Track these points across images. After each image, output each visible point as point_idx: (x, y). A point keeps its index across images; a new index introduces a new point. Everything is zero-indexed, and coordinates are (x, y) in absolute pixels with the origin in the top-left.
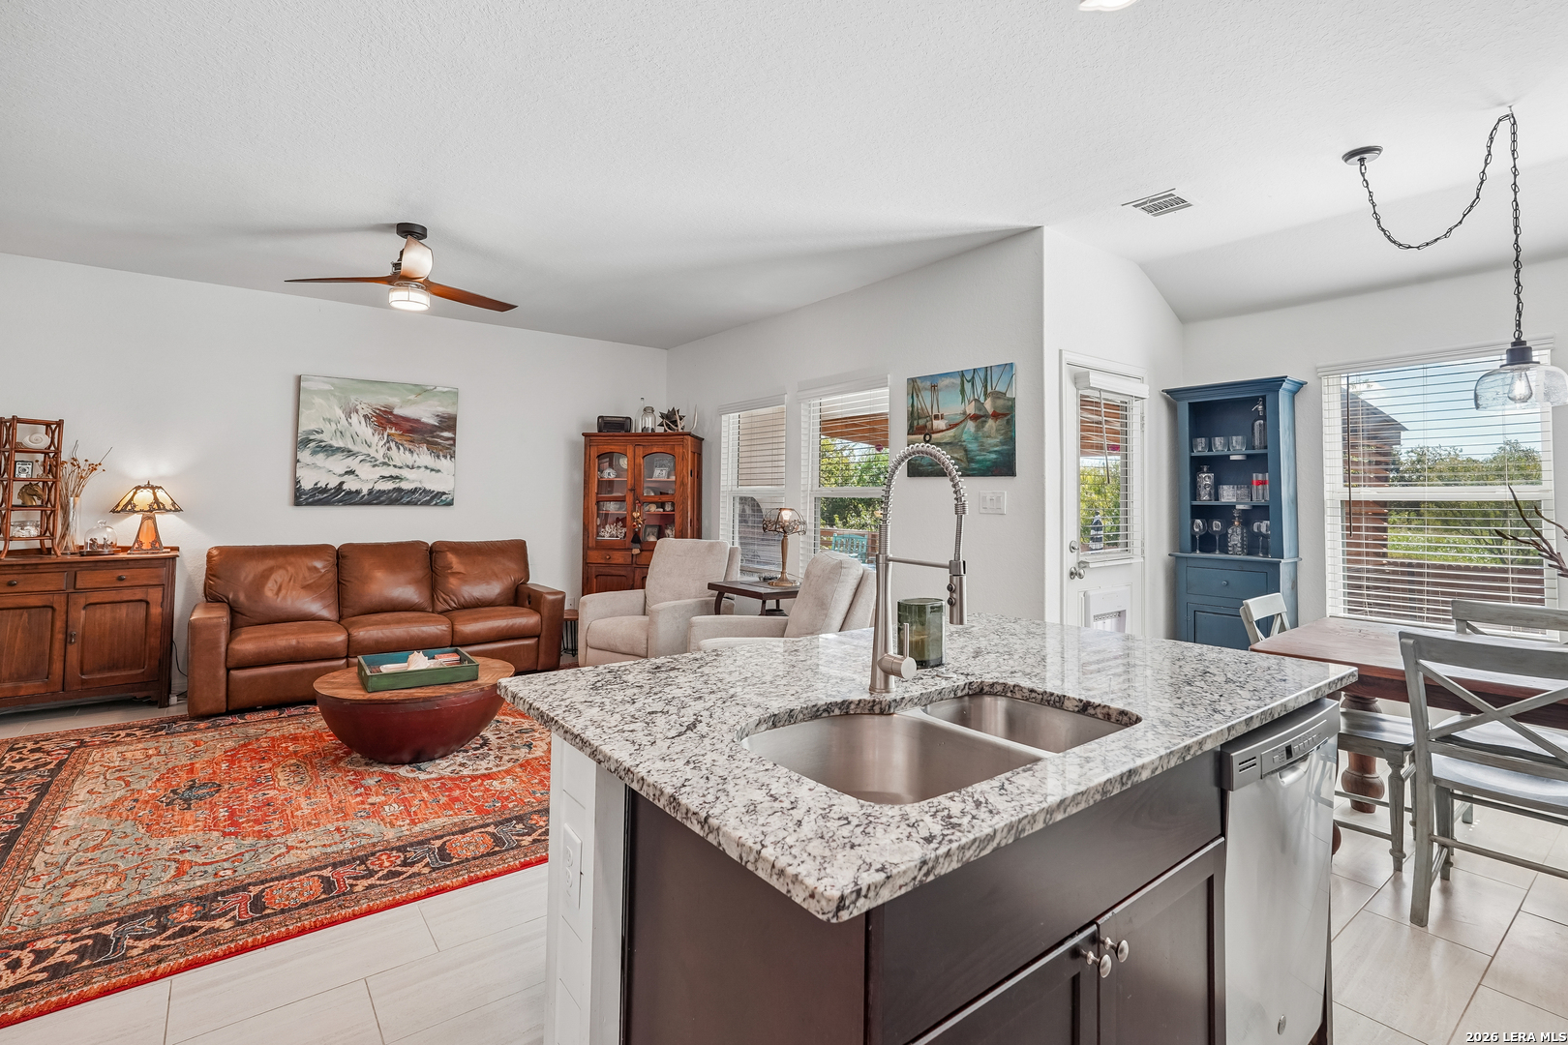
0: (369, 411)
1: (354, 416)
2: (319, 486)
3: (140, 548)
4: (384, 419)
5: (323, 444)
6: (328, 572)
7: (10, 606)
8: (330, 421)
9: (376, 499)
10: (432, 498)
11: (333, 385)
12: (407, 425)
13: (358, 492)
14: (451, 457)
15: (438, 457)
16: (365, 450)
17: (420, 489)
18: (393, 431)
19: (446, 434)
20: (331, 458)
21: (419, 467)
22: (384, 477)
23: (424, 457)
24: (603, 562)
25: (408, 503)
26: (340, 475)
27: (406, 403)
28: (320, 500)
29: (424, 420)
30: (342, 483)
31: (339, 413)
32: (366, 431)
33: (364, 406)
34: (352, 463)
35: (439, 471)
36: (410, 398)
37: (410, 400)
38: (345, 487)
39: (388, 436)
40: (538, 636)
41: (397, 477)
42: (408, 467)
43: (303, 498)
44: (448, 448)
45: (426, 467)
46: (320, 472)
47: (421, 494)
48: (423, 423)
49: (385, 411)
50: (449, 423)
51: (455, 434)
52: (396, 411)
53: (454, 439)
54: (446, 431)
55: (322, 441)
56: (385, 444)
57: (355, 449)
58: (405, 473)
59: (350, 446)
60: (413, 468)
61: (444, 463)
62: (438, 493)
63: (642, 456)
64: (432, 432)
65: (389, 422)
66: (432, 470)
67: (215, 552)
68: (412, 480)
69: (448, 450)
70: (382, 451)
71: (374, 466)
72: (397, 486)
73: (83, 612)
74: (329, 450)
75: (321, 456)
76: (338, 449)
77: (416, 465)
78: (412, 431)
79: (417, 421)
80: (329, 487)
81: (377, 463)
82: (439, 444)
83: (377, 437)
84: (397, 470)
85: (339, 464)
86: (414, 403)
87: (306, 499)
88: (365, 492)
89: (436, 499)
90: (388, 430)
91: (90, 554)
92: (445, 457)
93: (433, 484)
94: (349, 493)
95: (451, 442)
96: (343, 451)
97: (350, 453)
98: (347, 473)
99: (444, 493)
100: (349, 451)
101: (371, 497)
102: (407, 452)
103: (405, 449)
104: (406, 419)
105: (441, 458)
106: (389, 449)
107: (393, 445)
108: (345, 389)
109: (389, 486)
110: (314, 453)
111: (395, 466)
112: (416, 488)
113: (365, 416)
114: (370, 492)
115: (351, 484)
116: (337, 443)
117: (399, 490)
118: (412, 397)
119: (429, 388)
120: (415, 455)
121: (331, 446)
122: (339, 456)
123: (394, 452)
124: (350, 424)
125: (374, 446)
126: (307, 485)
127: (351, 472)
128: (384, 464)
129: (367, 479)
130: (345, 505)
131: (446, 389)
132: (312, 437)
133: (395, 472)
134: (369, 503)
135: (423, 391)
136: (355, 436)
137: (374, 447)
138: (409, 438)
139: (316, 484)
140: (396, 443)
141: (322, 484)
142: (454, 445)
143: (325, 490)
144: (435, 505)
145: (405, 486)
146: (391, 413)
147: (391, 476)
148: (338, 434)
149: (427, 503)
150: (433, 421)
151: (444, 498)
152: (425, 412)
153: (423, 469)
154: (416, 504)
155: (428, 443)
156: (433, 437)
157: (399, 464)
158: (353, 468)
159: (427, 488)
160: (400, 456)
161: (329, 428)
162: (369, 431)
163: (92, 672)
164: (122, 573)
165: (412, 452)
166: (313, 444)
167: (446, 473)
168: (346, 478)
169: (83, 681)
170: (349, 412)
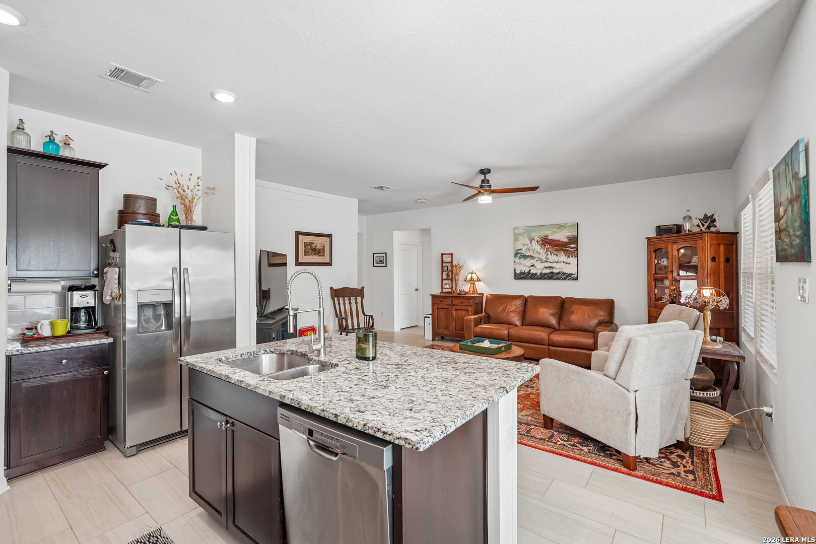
0: (538, 239)
1: (533, 241)
3: (470, 293)
4: (545, 242)
5: (523, 254)
6: (520, 307)
7: (441, 307)
8: (524, 245)
9: (543, 277)
10: (567, 276)
11: (525, 230)
12: (555, 243)
13: (536, 274)
14: (576, 256)
15: (569, 257)
16: (538, 256)
17: (562, 272)
18: (549, 247)
19: (572, 246)
20: (526, 260)
21: (560, 262)
22: (546, 267)
23: (562, 257)
25: (556, 279)
26: (529, 267)
27: (554, 233)
29: (562, 240)
30: (530, 270)
31: (528, 241)
32: (537, 247)
33: (537, 237)
34: (533, 262)
35: (569, 264)
38: (531, 272)
39: (547, 249)
41: (551, 267)
42: (555, 262)
43: (521, 276)
44: (573, 252)
45: (564, 262)
46: (524, 266)
47: (562, 275)
48: (561, 242)
49: (545, 238)
50: (574, 240)
51: (577, 245)
52: (549, 238)
53: (577, 248)
54: (573, 244)
56: (546, 253)
57: (534, 256)
58: (554, 265)
59: (532, 255)
60: (558, 263)
61: (573, 260)
62: (570, 274)
63: (676, 250)
64: (565, 245)
65: (547, 242)
66: (566, 263)
67: (488, 295)
68: (558, 268)
69: (575, 253)
70: (545, 256)
71: (542, 263)
72: (551, 271)
73: (454, 312)
74: (525, 257)
75: (522, 259)
76: (528, 256)
77: (559, 261)
78: (557, 246)
79: (559, 241)
81: (543, 261)
82: (569, 251)
83: (542, 250)
84: (551, 264)
85: (528, 262)
86: (557, 233)
87: (518, 277)
88: (539, 274)
90: (547, 246)
92: (572, 257)
93: (570, 269)
94: (533, 274)
95: (575, 249)
96: (530, 257)
97: (532, 257)
98: (531, 266)
99: (572, 274)
101: (541, 276)
102: (555, 256)
103: (554, 254)
104: (554, 241)
105: (570, 257)
106: (547, 255)
107: (549, 253)
108: (529, 231)
109: (548, 271)
110: (520, 258)
111: (550, 262)
112: (560, 272)
113: (537, 241)
114: (541, 274)
115: (533, 271)
116: (528, 254)
117: (552, 273)
118: (556, 230)
119: (563, 225)
120: (558, 256)
121: (526, 255)
122: (528, 259)
123: (549, 256)
124: (532, 245)
126: (518, 272)
127: (533, 266)
128: (546, 261)
129: (539, 269)
130: (532, 279)
131: (573, 224)
132: (519, 252)
133: (550, 265)
134: (540, 279)
135: (561, 227)
136: (534, 250)
137: (541, 254)
138: (555, 249)
141: (523, 271)
142: (577, 250)
143: (524, 273)
144: (569, 279)
145: (555, 271)
146: (547, 239)
147: (549, 267)
148: (528, 250)
149: (565, 279)
150: (566, 240)
151: (572, 276)
152: (562, 236)
153: (562, 263)
154: (560, 279)
155: (564, 250)
156: (566, 248)
157: (552, 261)
158: (534, 264)
159: (565, 272)
160: (552, 258)
161: (524, 248)
162: (540, 247)
163: (458, 331)
164: (462, 301)
165: (557, 255)
166: (519, 255)
167: (572, 264)
168: (531, 268)
169: (456, 333)
170: (531, 240)
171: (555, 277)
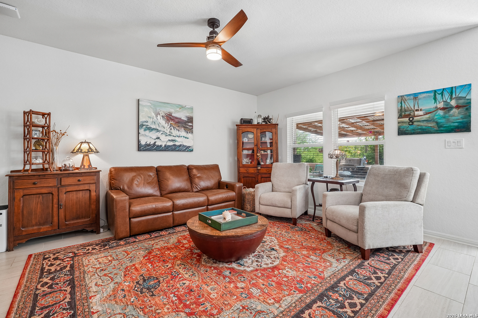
0: (163, 114)
1: (158, 116)
2: (147, 143)
3: (84, 168)
4: (169, 117)
5: (148, 127)
6: (155, 177)
7: (34, 193)
8: (150, 118)
9: (167, 149)
11: (151, 103)
12: (177, 120)
13: (161, 146)
14: (192, 133)
15: (188, 133)
16: (163, 129)
17: (182, 145)
18: (172, 123)
20: (151, 132)
21: (181, 137)
22: (170, 140)
23: (183, 133)
24: (246, 172)
25: (178, 151)
26: (154, 139)
27: (176, 112)
28: (148, 149)
29: (182, 118)
30: (155, 142)
31: (153, 115)
32: (163, 122)
33: (162, 112)
34: (159, 134)
35: (188, 138)
36: (177, 109)
37: (177, 110)
38: (156, 144)
39: (171, 124)
40: (235, 201)
42: (178, 136)
43: (141, 148)
44: (191, 130)
45: (184, 137)
46: (147, 138)
47: (182, 147)
48: (182, 120)
49: (169, 115)
50: (190, 120)
51: (193, 124)
52: (173, 115)
53: (192, 126)
54: (190, 123)
55: (148, 126)
56: (169, 127)
57: (159, 129)
58: (177, 139)
59: (158, 128)
60: (179, 137)
61: (189, 135)
62: (188, 146)
63: (259, 134)
64: (185, 123)
66: (186, 138)
67: (113, 170)
68: (180, 141)
70: (169, 130)
71: (166, 136)
72: (174, 144)
73: (65, 195)
74: (150, 129)
75: (147, 131)
77: (180, 136)
78: (178, 122)
79: (180, 119)
80: (151, 144)
81: (167, 134)
82: (188, 128)
83: (167, 125)
84: (174, 137)
85: (154, 135)
86: (179, 112)
87: (143, 148)
88: (163, 146)
89: (188, 149)
90: (170, 122)
91: (64, 170)
92: (190, 133)
93: (186, 143)
94: (158, 146)
95: (192, 127)
96: (155, 130)
97: (158, 130)
99: (190, 147)
100: (157, 130)
102: (177, 131)
103: (176, 129)
105: (189, 133)
106: (171, 129)
107: (172, 128)
108: (155, 105)
109: (171, 144)
110: (145, 130)
111: (173, 136)
112: (181, 145)
113: (162, 116)
114: (165, 146)
115: (158, 143)
116: (153, 126)
117: (175, 145)
118: (178, 109)
119: (183, 106)
121: (151, 128)
122: (154, 132)
123: (173, 131)
124: (157, 119)
125: (166, 128)
126: (143, 143)
127: (158, 138)
128: (170, 135)
129: (164, 141)
130: (157, 151)
131: (189, 107)
132: (144, 124)
133: (173, 138)
134: (165, 151)
135: (182, 107)
136: (159, 124)
138: (177, 125)
139: (146, 143)
140: (173, 127)
141: (148, 143)
142: (192, 128)
143: (149, 145)
144: (187, 151)
146: (171, 115)
147: (172, 140)
148: (153, 123)
149: (184, 151)
150: (185, 119)
151: (190, 148)
152: (183, 115)
153: (183, 137)
154: (181, 151)
155: (184, 127)
156: (186, 125)
157: (175, 135)
158: (159, 136)
159: (185, 145)
160: (175, 132)
161: (150, 121)
162: (164, 122)
163: (69, 220)
164: (79, 178)
165: (179, 131)
166: (144, 127)
167: (190, 139)
168: (157, 140)
169: (67, 225)
170: (157, 114)
171: (177, 149)
